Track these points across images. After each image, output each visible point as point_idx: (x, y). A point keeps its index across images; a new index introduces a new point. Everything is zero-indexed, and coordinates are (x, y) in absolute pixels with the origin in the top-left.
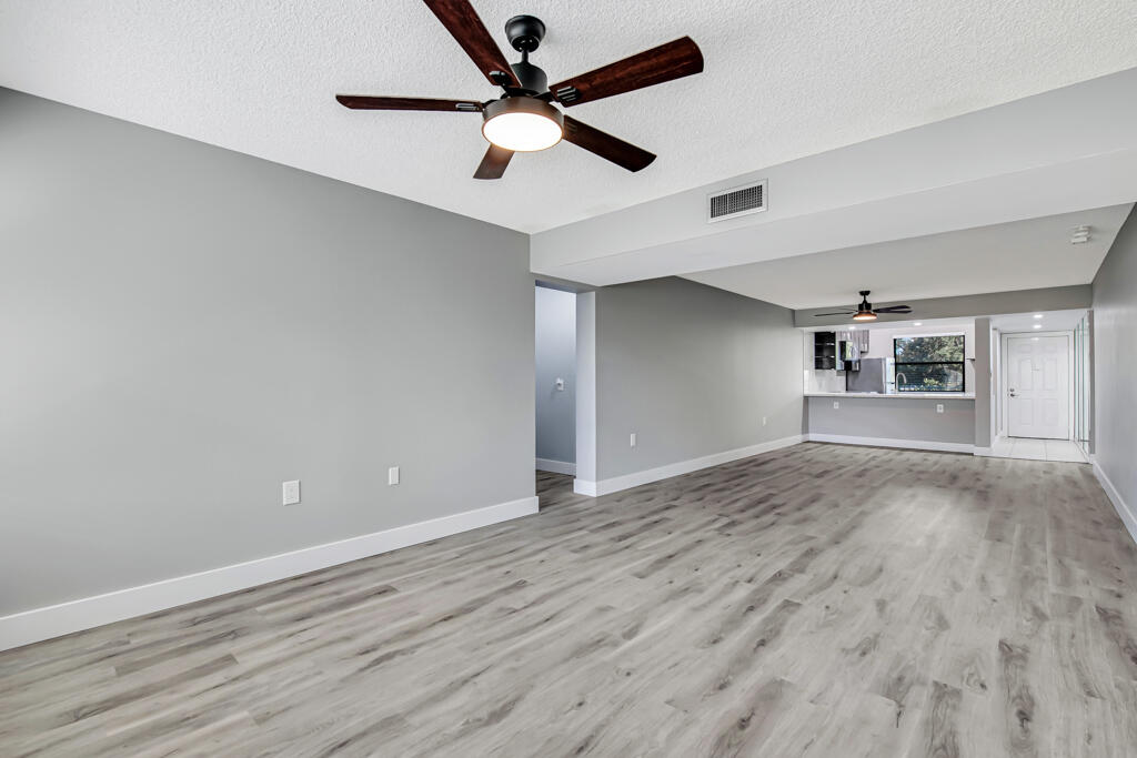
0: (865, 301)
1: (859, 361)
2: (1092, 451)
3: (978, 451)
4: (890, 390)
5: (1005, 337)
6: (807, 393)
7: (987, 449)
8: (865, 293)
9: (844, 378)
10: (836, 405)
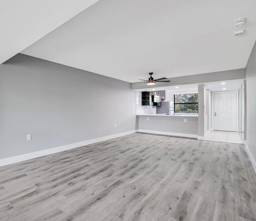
0: (151, 77)
1: (161, 103)
2: (245, 139)
3: (199, 138)
4: (172, 113)
5: (213, 93)
6: (137, 114)
7: (202, 137)
8: (151, 74)
9: (156, 109)
10: (148, 119)
